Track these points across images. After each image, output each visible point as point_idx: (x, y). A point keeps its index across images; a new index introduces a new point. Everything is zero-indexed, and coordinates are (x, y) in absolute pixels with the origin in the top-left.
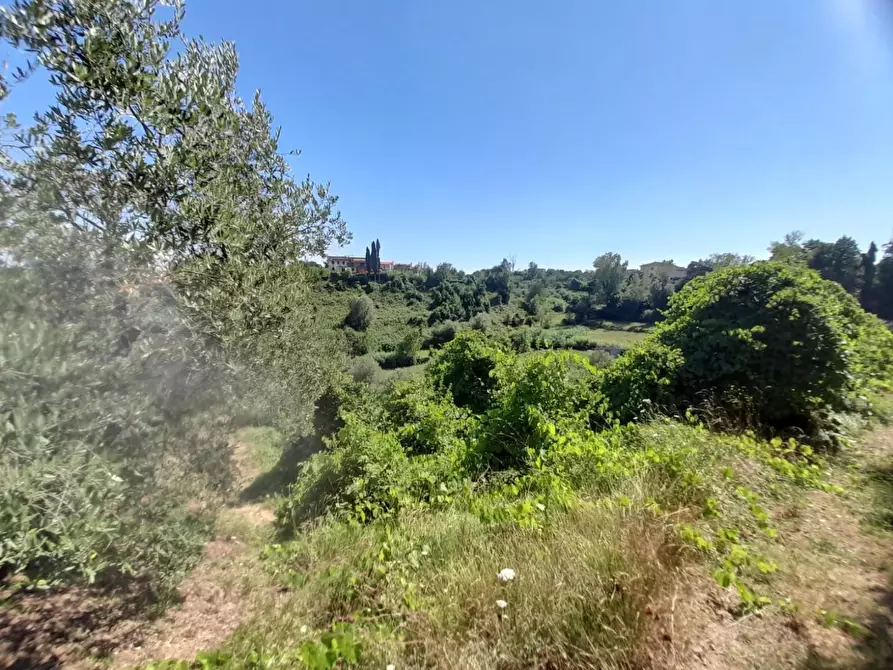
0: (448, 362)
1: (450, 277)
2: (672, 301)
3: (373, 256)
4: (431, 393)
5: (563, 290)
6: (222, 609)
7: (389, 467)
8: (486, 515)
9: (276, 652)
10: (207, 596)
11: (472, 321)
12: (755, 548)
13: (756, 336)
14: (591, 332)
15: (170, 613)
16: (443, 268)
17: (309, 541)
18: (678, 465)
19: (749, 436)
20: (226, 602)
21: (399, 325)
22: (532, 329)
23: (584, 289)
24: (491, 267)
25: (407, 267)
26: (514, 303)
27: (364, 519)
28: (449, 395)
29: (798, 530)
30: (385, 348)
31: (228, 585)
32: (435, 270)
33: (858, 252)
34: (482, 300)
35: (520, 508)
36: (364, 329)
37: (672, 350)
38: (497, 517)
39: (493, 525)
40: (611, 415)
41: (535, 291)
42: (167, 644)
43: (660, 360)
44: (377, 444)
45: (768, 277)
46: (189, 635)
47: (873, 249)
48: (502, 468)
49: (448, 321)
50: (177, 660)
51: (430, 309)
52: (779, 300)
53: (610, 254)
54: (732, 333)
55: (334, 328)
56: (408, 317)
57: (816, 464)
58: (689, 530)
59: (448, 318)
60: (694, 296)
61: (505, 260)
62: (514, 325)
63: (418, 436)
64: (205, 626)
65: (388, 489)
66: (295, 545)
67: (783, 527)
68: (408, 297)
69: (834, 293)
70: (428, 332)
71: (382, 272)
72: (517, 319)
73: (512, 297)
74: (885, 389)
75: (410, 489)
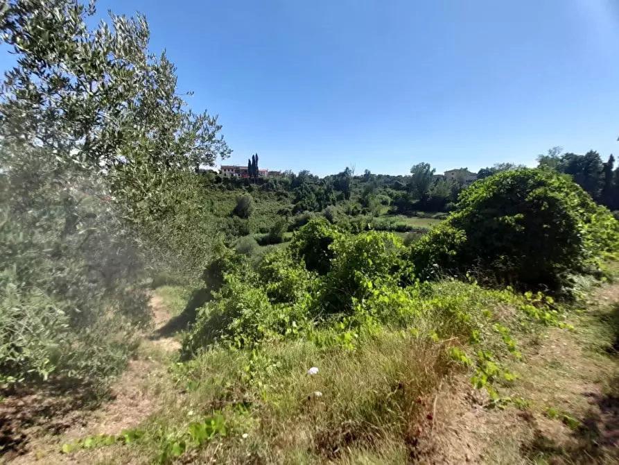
0: (303, 239)
1: (308, 180)
2: (461, 197)
3: (253, 165)
4: (290, 261)
5: (389, 189)
6: (141, 404)
7: (258, 311)
8: (320, 341)
9: (175, 430)
10: (131, 395)
11: (324, 211)
12: (505, 365)
13: (518, 221)
14: (408, 219)
15: (105, 406)
16: (303, 174)
17: (202, 360)
18: (454, 309)
19: (509, 290)
20: (143, 399)
21: (271, 215)
22: (366, 217)
23: (404, 189)
24: (337, 173)
25: (278, 174)
26: (353, 198)
27: (240, 346)
28: (303, 262)
29: (537, 354)
30: (262, 231)
31: (145, 388)
32: (297, 175)
33: (601, 162)
34: (331, 197)
35: (343, 337)
36: (246, 217)
37: (458, 231)
38: (327, 343)
39: (324, 348)
40: (414, 275)
41: (369, 190)
42: (103, 425)
43: (450, 238)
44: (250, 295)
45: (528, 179)
46: (118, 420)
47: (612, 159)
48: (335, 311)
49: (307, 212)
50: (108, 435)
51: (293, 203)
52: (534, 195)
53: (423, 163)
54: (501, 219)
55: (226, 216)
56: (278, 208)
57: (556, 310)
58: (456, 351)
59: (306, 209)
60: (476, 193)
61: (347, 168)
62: (353, 214)
63: (280, 291)
64: (129, 414)
65: (257, 326)
66: (192, 363)
67: (526, 351)
68: (279, 194)
69: (574, 191)
70: (292, 220)
71: (259, 176)
72: (355, 210)
73: (352, 194)
74: (612, 259)
75: (272, 326)
